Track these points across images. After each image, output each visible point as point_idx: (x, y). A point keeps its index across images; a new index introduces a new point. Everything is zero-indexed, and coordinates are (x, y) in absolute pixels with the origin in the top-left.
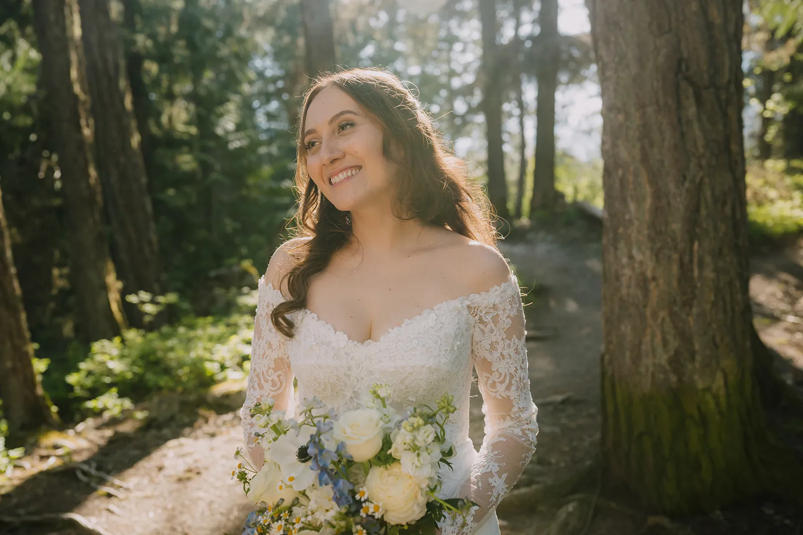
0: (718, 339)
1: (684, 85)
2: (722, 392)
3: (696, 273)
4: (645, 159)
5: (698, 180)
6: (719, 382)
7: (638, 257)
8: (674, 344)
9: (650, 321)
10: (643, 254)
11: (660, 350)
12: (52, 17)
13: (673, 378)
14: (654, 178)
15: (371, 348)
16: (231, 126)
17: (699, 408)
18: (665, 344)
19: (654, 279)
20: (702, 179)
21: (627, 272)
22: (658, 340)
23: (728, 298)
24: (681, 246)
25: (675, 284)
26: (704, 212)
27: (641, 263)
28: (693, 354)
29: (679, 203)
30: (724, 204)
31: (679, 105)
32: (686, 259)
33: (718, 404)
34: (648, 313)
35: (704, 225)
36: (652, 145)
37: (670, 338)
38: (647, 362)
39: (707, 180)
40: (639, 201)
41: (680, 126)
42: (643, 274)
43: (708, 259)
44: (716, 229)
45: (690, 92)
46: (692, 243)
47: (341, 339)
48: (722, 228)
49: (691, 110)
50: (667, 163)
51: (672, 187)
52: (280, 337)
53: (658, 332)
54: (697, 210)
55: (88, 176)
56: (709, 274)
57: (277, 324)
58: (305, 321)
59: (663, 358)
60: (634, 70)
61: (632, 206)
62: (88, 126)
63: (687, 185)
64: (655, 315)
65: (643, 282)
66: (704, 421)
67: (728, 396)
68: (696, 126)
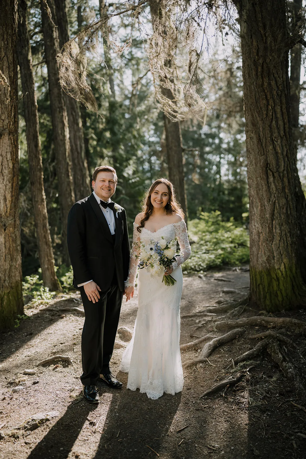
0: (282, 252)
1: (269, 171)
2: (284, 270)
3: (274, 231)
4: (258, 194)
5: (274, 201)
6: (282, 267)
7: (257, 226)
8: (268, 254)
9: (261, 247)
10: (258, 225)
11: (264, 256)
12: (60, 132)
13: (268, 265)
14: (261, 200)
15: (155, 233)
16: (131, 172)
17: (276, 276)
18: (265, 254)
19: (261, 233)
20: (275, 201)
21: (254, 230)
22: (263, 252)
23: (285, 239)
24: (269, 222)
25: (267, 234)
26: (276, 211)
27: (258, 227)
28: (274, 257)
29: (268, 208)
30: (283, 208)
31: (268, 178)
32: (271, 226)
33: (282, 274)
34: (260, 244)
35: (276, 215)
36: (259, 190)
37: (266, 252)
38: (260, 260)
39: (277, 201)
40: (257, 208)
41: (268, 184)
42: (258, 231)
43: (278, 226)
44: (280, 216)
45: (271, 173)
46: (272, 221)
47: (149, 232)
48: (283, 216)
49: (271, 179)
50: (264, 196)
51: (266, 203)
52: (138, 233)
53: (263, 250)
54: (274, 211)
55: (71, 196)
56: (278, 231)
57: (138, 230)
58: (143, 230)
59: (265, 259)
60: (254, 166)
61: (255, 209)
62: (71, 176)
63: (270, 202)
64: (262, 244)
65: (259, 234)
66: (278, 279)
67: (286, 271)
68: (273, 184)
